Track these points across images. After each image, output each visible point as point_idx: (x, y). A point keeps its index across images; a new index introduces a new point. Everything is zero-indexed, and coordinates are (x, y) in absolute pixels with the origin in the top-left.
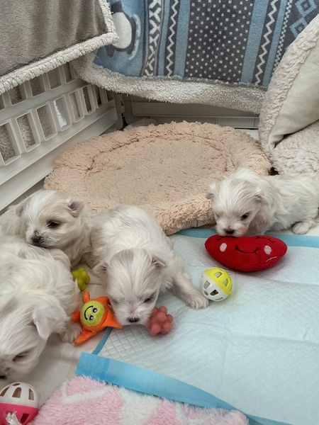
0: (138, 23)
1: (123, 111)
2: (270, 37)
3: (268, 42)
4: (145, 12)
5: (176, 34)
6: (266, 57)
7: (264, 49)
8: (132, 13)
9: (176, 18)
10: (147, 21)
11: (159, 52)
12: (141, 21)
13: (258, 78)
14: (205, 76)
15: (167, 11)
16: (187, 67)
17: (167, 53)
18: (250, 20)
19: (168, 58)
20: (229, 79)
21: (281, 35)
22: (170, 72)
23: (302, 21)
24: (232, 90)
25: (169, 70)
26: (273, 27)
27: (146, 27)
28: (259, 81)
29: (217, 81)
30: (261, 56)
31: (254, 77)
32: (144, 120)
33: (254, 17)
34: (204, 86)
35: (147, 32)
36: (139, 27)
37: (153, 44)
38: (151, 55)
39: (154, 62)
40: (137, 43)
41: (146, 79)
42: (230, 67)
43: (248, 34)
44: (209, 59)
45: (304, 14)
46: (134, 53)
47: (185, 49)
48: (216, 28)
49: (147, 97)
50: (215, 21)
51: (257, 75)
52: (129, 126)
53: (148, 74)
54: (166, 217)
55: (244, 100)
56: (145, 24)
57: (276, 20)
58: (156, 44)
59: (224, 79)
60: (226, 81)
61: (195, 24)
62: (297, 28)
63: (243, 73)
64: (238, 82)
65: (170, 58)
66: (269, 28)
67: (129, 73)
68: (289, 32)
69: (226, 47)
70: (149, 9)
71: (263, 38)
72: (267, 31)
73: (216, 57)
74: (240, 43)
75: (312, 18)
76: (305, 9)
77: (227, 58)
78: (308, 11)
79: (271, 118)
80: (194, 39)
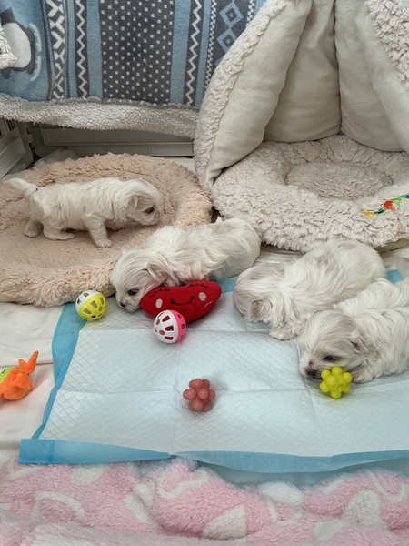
0: (37, 34)
1: (31, 140)
2: (198, 49)
3: (195, 55)
4: (44, 22)
5: (86, 47)
6: (195, 73)
7: (192, 64)
8: (28, 22)
9: (84, 27)
10: (48, 33)
11: (67, 68)
12: (41, 33)
13: (189, 98)
14: (127, 97)
15: (72, 19)
16: (104, 86)
17: (78, 70)
18: (172, 30)
19: (80, 76)
20: (156, 100)
21: (209, 48)
22: (85, 93)
23: (229, 32)
24: (163, 112)
25: (83, 90)
26: (199, 38)
27: (48, 40)
28: (191, 101)
29: (142, 102)
30: (190, 72)
31: (185, 96)
32: (57, 153)
33: (176, 27)
34: (129, 109)
35: (50, 47)
36: (39, 39)
37: (59, 60)
38: (59, 74)
39: (63, 82)
40: (39, 60)
41: (56, 103)
42: (155, 86)
43: (172, 46)
44: (131, 76)
45: (230, 24)
46: (37, 72)
47: (100, 65)
48: (134, 40)
49: (60, 124)
50: (131, 31)
51: (188, 95)
52: (40, 162)
53: (58, 97)
54: (101, 276)
55: (178, 124)
56: (46, 36)
57: (201, 30)
58: (63, 60)
59: (150, 100)
60: (153, 102)
61: (107, 36)
62: (224, 41)
63: (172, 93)
64: (167, 103)
65: (83, 76)
66: (194, 40)
67: (33, 97)
68: (216, 44)
69: (148, 62)
70: (48, 18)
71: (189, 51)
72: (193, 43)
73: (138, 74)
74: (163, 57)
75: (239, 29)
76: (231, 19)
77: (151, 76)
78: (235, 22)
79: (206, 151)
80: (110, 53)
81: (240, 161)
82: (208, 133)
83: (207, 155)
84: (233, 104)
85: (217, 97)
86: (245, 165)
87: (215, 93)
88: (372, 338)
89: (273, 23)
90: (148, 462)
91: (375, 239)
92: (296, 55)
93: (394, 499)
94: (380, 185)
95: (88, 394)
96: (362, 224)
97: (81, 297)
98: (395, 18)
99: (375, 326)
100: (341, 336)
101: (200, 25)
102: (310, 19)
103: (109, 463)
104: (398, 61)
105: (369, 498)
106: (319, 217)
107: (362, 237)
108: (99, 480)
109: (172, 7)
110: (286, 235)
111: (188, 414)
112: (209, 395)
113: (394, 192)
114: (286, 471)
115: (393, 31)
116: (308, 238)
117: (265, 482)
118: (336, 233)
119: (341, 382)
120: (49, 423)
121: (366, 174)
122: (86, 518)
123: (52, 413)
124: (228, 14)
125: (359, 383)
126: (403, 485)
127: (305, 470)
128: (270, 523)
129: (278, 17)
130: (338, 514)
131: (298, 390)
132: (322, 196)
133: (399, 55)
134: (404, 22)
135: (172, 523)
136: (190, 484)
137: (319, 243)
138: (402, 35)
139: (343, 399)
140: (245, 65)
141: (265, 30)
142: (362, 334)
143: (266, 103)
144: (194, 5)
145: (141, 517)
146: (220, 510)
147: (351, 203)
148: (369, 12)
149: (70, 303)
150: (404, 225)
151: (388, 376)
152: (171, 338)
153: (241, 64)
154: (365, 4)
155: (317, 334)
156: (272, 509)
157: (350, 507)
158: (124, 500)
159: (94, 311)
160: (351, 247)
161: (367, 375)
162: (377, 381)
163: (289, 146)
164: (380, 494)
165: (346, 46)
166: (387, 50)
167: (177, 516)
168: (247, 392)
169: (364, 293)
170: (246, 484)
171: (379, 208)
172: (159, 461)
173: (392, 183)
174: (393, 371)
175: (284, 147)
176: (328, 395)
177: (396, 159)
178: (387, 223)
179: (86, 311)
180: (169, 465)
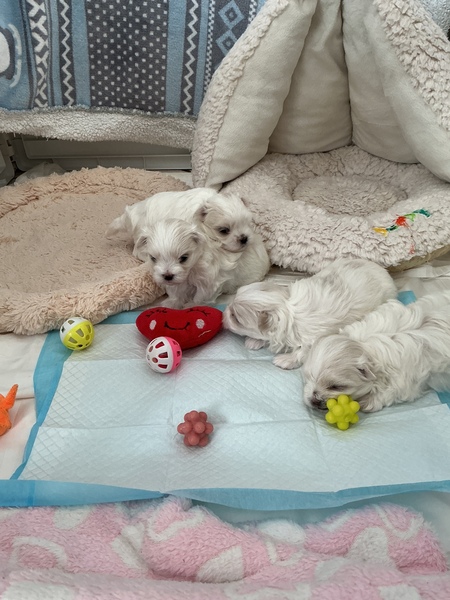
0: (16, 35)
1: (12, 153)
2: (195, 53)
3: (193, 59)
4: (24, 22)
5: (71, 50)
6: (193, 79)
7: (189, 68)
8: (7, 23)
9: (69, 28)
10: (28, 34)
11: (51, 73)
12: (21, 34)
13: (187, 106)
14: (118, 105)
15: (55, 20)
16: (93, 93)
17: (63, 76)
18: (166, 31)
19: (65, 82)
20: (150, 108)
21: (208, 51)
22: (72, 100)
23: (229, 34)
24: (157, 122)
25: (69, 98)
26: (196, 40)
27: (29, 43)
28: (189, 109)
29: (135, 110)
30: (187, 77)
31: (182, 103)
32: (42, 167)
33: (170, 28)
34: (120, 118)
35: (31, 49)
36: (19, 41)
37: (41, 65)
38: (41, 80)
39: (46, 88)
40: (19, 64)
41: (39, 112)
42: (149, 93)
43: (166, 49)
44: (121, 82)
46: (17, 77)
47: (88, 70)
48: (125, 42)
49: (43, 135)
50: (122, 33)
51: (185, 102)
52: (22, 178)
53: (40, 105)
54: (89, 301)
55: (174, 134)
56: (26, 38)
57: (198, 32)
58: (46, 65)
59: (144, 108)
60: (146, 110)
61: (95, 37)
62: (224, 43)
63: (167, 100)
64: (162, 111)
65: (69, 82)
66: (191, 42)
67: (13, 106)
68: (215, 48)
69: (140, 67)
70: (29, 18)
71: (186, 55)
72: (190, 46)
73: (130, 80)
74: (157, 61)
75: (240, 30)
76: (231, 20)
77: (143, 82)
78: (235, 23)
79: (204, 164)
80: (98, 57)
81: (242, 175)
82: (206, 144)
83: (206, 168)
84: (233, 112)
85: (215, 105)
86: (247, 179)
87: (213, 100)
88: (380, 364)
89: (275, 23)
90: (138, 502)
91: (387, 257)
92: (301, 60)
93: (403, 535)
94: (394, 199)
95: (73, 430)
96: (374, 242)
97: (66, 325)
98: (406, 18)
99: (384, 351)
100: (347, 363)
101: (197, 26)
102: (316, 20)
103: (95, 504)
104: (410, 65)
105: (377, 534)
106: (327, 235)
107: (373, 256)
108: (84, 523)
109: (166, 6)
110: (292, 254)
111: (183, 449)
112: (206, 429)
113: (408, 207)
114: (288, 508)
115: (404, 33)
116: (315, 257)
117: (265, 520)
118: (345, 251)
119: (347, 412)
120: (29, 462)
121: (379, 187)
122: (69, 564)
123: (33, 452)
124: (227, 13)
125: (368, 413)
126: (413, 521)
127: (308, 506)
128: (269, 564)
129: (281, 17)
130: (344, 553)
131: (303, 421)
132: (330, 211)
133: (411, 58)
134: (416, 22)
135: (163, 567)
136: (183, 524)
137: (327, 263)
138: (414, 37)
139: (351, 430)
140: (246, 70)
141: (266, 31)
142: (370, 360)
143: (270, 111)
144: (190, 5)
145: (130, 561)
146: (216, 551)
147: (361, 219)
148: (378, 11)
149: (54, 332)
150: (418, 242)
151: (399, 404)
152: (165, 366)
153: (241, 68)
154: (374, 3)
155: (321, 360)
156: (271, 548)
157: (355, 545)
158: (111, 543)
159: (81, 340)
160: (359, 265)
161: (376, 403)
162: (388, 410)
163: (296, 158)
164: (388, 530)
165: (356, 49)
166: (398, 52)
167: (168, 559)
168: (247, 424)
169: (373, 315)
170: (244, 523)
171: (391, 224)
172: (150, 500)
173: (407, 197)
174: (404, 398)
175: (290, 159)
176: (335, 426)
177: (411, 172)
178: (399, 240)
179: (71, 339)
180: (161, 504)
